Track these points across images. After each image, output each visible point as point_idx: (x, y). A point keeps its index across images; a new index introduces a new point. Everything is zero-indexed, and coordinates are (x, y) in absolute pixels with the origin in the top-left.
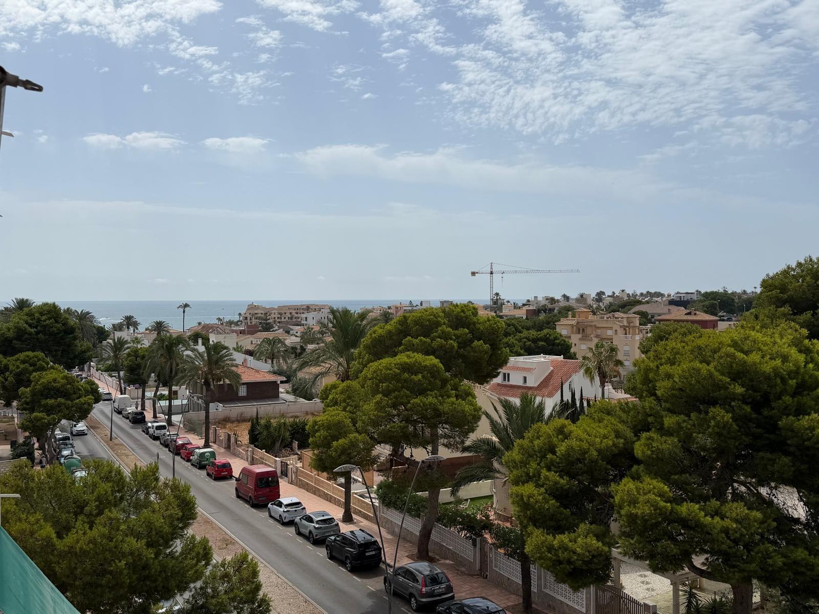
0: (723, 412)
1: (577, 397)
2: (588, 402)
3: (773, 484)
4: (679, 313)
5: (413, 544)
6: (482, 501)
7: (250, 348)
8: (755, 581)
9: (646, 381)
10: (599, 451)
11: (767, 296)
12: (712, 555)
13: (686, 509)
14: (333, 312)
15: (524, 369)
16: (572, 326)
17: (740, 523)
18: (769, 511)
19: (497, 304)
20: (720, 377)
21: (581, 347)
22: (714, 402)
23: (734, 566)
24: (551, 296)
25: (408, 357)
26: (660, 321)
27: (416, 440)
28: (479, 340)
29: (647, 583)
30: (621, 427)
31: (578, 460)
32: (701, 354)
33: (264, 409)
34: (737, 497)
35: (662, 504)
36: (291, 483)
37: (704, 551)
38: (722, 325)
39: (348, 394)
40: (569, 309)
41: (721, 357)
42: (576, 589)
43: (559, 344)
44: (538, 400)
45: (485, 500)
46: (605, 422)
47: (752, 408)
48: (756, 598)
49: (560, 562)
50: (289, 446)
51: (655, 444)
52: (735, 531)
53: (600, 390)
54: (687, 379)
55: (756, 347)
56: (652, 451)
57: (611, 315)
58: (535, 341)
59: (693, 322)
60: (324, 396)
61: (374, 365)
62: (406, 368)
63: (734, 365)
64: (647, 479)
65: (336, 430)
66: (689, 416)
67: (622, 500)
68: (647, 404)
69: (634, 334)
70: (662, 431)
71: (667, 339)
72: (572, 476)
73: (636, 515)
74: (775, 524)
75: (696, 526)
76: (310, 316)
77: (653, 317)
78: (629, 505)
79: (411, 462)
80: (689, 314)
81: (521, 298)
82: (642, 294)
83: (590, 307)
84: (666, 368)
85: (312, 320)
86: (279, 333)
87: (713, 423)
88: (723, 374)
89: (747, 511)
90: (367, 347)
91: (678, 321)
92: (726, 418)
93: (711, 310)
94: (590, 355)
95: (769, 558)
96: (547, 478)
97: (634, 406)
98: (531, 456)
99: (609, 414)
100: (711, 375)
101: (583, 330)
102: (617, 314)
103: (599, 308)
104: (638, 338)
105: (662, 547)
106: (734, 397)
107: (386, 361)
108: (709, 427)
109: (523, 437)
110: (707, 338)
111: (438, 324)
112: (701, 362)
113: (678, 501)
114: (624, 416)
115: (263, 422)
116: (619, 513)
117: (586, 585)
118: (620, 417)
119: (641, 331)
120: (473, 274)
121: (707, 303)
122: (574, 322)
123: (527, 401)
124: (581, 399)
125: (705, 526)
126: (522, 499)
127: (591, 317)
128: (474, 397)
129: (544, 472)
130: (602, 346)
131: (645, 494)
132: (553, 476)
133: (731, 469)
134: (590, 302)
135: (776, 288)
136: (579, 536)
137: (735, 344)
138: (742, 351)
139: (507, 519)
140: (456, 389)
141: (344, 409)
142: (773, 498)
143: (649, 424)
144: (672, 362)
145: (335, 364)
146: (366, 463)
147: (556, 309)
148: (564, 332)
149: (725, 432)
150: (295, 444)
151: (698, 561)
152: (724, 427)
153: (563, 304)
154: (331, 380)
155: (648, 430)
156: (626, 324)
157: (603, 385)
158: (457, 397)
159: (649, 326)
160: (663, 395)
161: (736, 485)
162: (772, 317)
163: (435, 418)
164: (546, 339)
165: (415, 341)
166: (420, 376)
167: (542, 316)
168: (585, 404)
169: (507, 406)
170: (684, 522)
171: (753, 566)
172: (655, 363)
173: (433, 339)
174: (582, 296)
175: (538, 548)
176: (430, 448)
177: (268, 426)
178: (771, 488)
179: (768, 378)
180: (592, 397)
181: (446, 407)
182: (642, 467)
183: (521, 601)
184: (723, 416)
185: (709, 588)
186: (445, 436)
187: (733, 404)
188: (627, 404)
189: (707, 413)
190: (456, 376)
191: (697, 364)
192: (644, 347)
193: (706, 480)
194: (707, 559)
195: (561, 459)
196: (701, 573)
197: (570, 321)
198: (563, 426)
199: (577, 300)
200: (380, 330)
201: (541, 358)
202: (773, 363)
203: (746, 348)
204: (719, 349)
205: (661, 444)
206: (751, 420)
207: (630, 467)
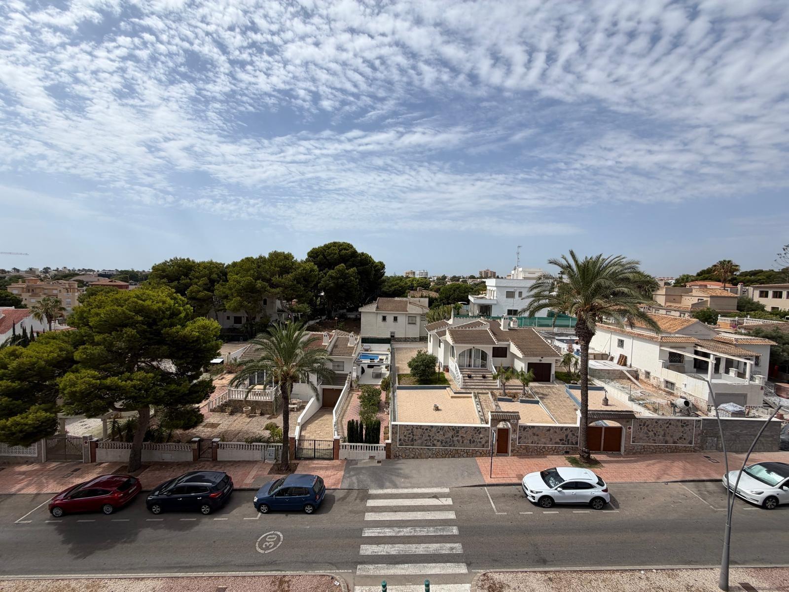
0: (131, 330)
1: (28, 331)
2: (38, 333)
3: (159, 360)
4: (105, 281)
9: (82, 318)
10: (47, 361)
12: (126, 399)
13: (108, 381)
16: (23, 288)
17: (142, 381)
18: (157, 372)
20: (129, 313)
21: (30, 301)
22: (126, 327)
23: (138, 402)
26: (92, 285)
29: (85, 425)
30: (63, 345)
31: (29, 369)
32: (117, 302)
34: (140, 369)
35: (94, 381)
37: (120, 399)
38: (131, 287)
40: (20, 277)
41: (129, 303)
42: (29, 445)
43: (10, 300)
46: (51, 343)
47: (147, 326)
49: (13, 434)
51: (88, 351)
52: (139, 385)
53: (48, 326)
54: (109, 315)
55: (149, 297)
56: (87, 355)
57: (55, 281)
59: (114, 286)
63: (137, 307)
64: (84, 371)
66: (111, 334)
67: (66, 385)
68: (83, 331)
69: (74, 292)
70: (93, 343)
71: (96, 295)
72: (23, 380)
73: (76, 392)
74: (160, 377)
75: (116, 388)
77: (87, 283)
78: (70, 387)
80: (111, 281)
82: (79, 270)
83: (38, 276)
84: (97, 310)
87: (125, 335)
88: (130, 311)
89: (145, 374)
91: (104, 285)
92: (133, 333)
93: (125, 280)
94: (38, 305)
95: (157, 393)
97: (74, 333)
99: (54, 338)
100: (124, 312)
101: (33, 290)
102: (60, 281)
103: (46, 277)
104: (76, 294)
105: (94, 404)
106: (138, 322)
108: (123, 338)
110: (122, 294)
112: (118, 306)
113: (106, 377)
114: (66, 339)
116: (62, 393)
117: (38, 440)
118: (63, 340)
119: (78, 290)
121: (122, 276)
122: (24, 286)
124: (32, 332)
125: (121, 387)
127: (39, 283)
130: (49, 300)
131: (82, 379)
133: (136, 357)
134: (38, 273)
136: (30, 414)
137: (137, 297)
138: (141, 300)
142: (159, 365)
143: (85, 341)
144: (99, 307)
147: (7, 277)
148: (15, 292)
149: (132, 339)
151: (118, 405)
152: (132, 337)
153: (14, 274)
155: (84, 344)
156: (67, 287)
157: (49, 322)
159: (85, 288)
160: (93, 325)
161: (139, 363)
162: (158, 284)
168: (35, 335)
170: (109, 388)
171: (149, 399)
172: (88, 308)
174: (31, 269)
178: (158, 362)
179: (155, 312)
180: (41, 330)
182: (79, 365)
185: (125, 416)
187: (136, 325)
188: (68, 332)
189: (122, 331)
191: (115, 307)
192: (81, 299)
193: (122, 364)
194: (123, 402)
195: (12, 371)
196: (120, 410)
197: (20, 285)
198: (15, 350)
199: (26, 272)
202: (158, 305)
203: (144, 298)
204: (128, 299)
205: (93, 350)
206: (147, 332)
207: (71, 367)
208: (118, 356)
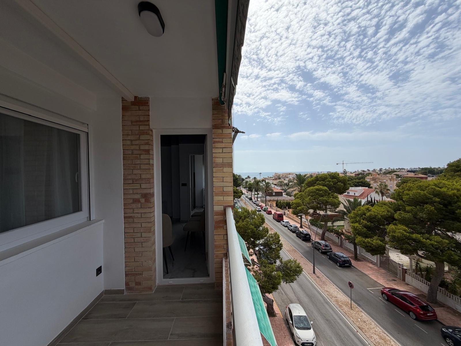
0: (430, 206)
1: (373, 199)
2: (377, 201)
3: (453, 232)
4: (412, 175)
5: (320, 236)
6: (341, 227)
7: (276, 183)
8: (445, 263)
9: (399, 195)
10: (381, 216)
11: (450, 169)
12: (426, 251)
13: (414, 236)
14: (296, 175)
15: (354, 191)
16: (371, 179)
17: (438, 243)
18: (452, 240)
19: (345, 172)
20: (429, 195)
21: (374, 185)
22: (427, 203)
23: (436, 257)
24: (363, 170)
25: (318, 187)
26: (404, 177)
27: (320, 209)
28: (340, 182)
29: (399, 257)
30: (389, 209)
31: (374, 218)
32: (420, 188)
33: (279, 198)
34: (437, 234)
35: (405, 233)
36: (286, 217)
37: (422, 250)
38: (430, 179)
39: (301, 196)
40: (370, 173)
41: (429, 189)
42: (373, 255)
43: (366, 184)
44: (359, 200)
45: (342, 227)
46: (384, 207)
47: (443, 206)
48: (446, 269)
49: (367, 247)
50: (286, 208)
51: (402, 215)
52: (436, 245)
53: (381, 197)
54: (415, 195)
55: (445, 186)
56: (402, 217)
57: (385, 175)
58: (358, 183)
59: (417, 177)
60: (295, 196)
61: (308, 189)
62: (317, 190)
63: (435, 192)
64: (399, 225)
65: (298, 205)
66: (416, 207)
67: (390, 231)
68: (399, 203)
69: (394, 181)
70: (405, 211)
71: (407, 183)
72: (372, 222)
73: (395, 236)
74: (454, 245)
75: (419, 242)
76: (290, 176)
77: (401, 176)
78: (392, 233)
79: (319, 215)
80: (416, 175)
81: (353, 171)
82: (397, 169)
83: (377, 173)
84: (407, 192)
85: (291, 177)
86: (282, 180)
87: (426, 210)
88: (430, 194)
89: (441, 239)
90: (306, 184)
91: (411, 177)
92: (431, 209)
93: (425, 174)
94: (377, 187)
95: (452, 256)
96: (363, 222)
97: (394, 203)
98: (357, 216)
99: (385, 205)
100: (425, 195)
101: (375, 180)
102: (387, 175)
103: (380, 173)
104: (395, 182)
105: (405, 247)
106: (435, 202)
107: (312, 188)
108: (424, 211)
109: (355, 210)
110: (423, 183)
111: (327, 178)
112: (421, 190)
113: (413, 233)
114: (391, 206)
115: (279, 201)
116: (388, 234)
117: (376, 254)
118: (389, 206)
119: (396, 180)
120: (337, 164)
121: (423, 171)
122: (372, 177)
123: (355, 200)
124: (374, 200)
125: (423, 242)
126: (354, 227)
127: (378, 176)
128: (338, 198)
129: (362, 220)
130: (382, 185)
131: (398, 230)
132: (365, 222)
133: (434, 225)
134: (377, 171)
135: (454, 166)
136: (374, 240)
137: (435, 185)
138: (439, 187)
139: (349, 233)
140: (333, 196)
141: (300, 199)
142: (454, 236)
143: (400, 209)
144: (409, 190)
145: (298, 188)
146: (307, 214)
147: (365, 173)
148: (368, 180)
149: (431, 213)
150: (287, 207)
151: (420, 253)
152: (431, 211)
153: (368, 172)
154: (297, 192)
156: (390, 178)
157: (382, 196)
158: (333, 198)
159: (400, 179)
160: (405, 200)
161: (436, 230)
162: (452, 176)
163: (326, 203)
164: (362, 182)
165: (320, 182)
166: (322, 192)
167: (360, 176)
168: (376, 202)
169: (349, 201)
170: (414, 240)
171: (444, 258)
172: (402, 190)
173: (325, 182)
174: (374, 170)
175: (360, 242)
176: (325, 211)
177: (280, 202)
178: (453, 233)
179: (450, 196)
180: (378, 200)
181: (330, 201)
182: (397, 221)
183: (354, 256)
184: (430, 208)
185: (425, 262)
186: (330, 209)
187: (435, 204)
188: (391, 202)
189: (423, 206)
190: (332, 192)
191: (419, 191)
192: (398, 185)
193: (424, 227)
194: (424, 253)
195: (368, 217)
196: (421, 257)
197: (370, 177)
198: (369, 208)
199: (372, 171)
200: (310, 180)
201: (360, 188)
202: (453, 191)
203: (440, 186)
204: (429, 186)
205: (405, 215)
206: (443, 210)
207: (393, 221)
208: (422, 222)
